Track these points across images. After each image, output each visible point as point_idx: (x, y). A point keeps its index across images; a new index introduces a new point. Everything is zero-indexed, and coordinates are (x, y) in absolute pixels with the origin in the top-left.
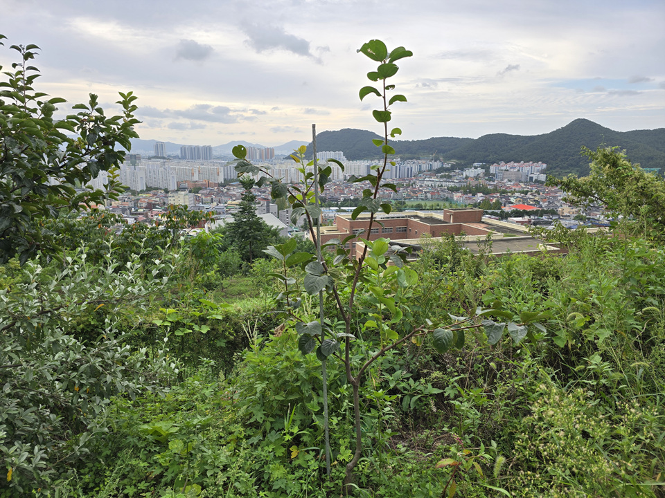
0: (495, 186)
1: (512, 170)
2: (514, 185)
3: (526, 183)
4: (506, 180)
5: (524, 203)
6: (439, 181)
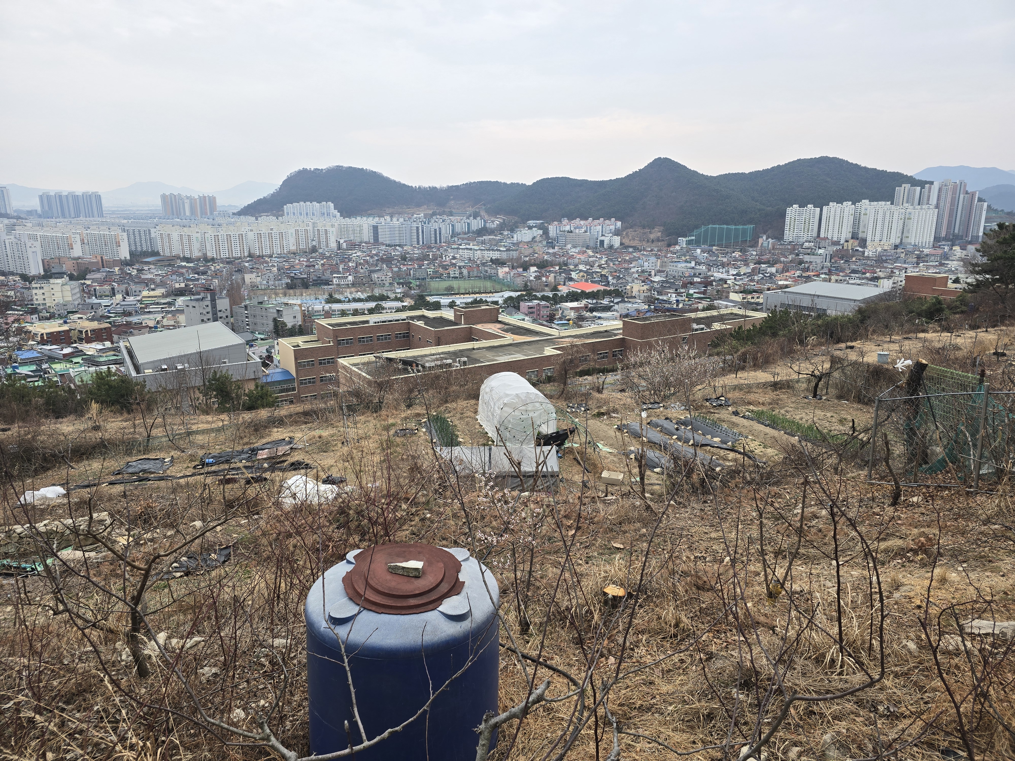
0: (554, 254)
1: (577, 230)
2: (579, 253)
3: (594, 249)
4: (569, 246)
6: (480, 249)
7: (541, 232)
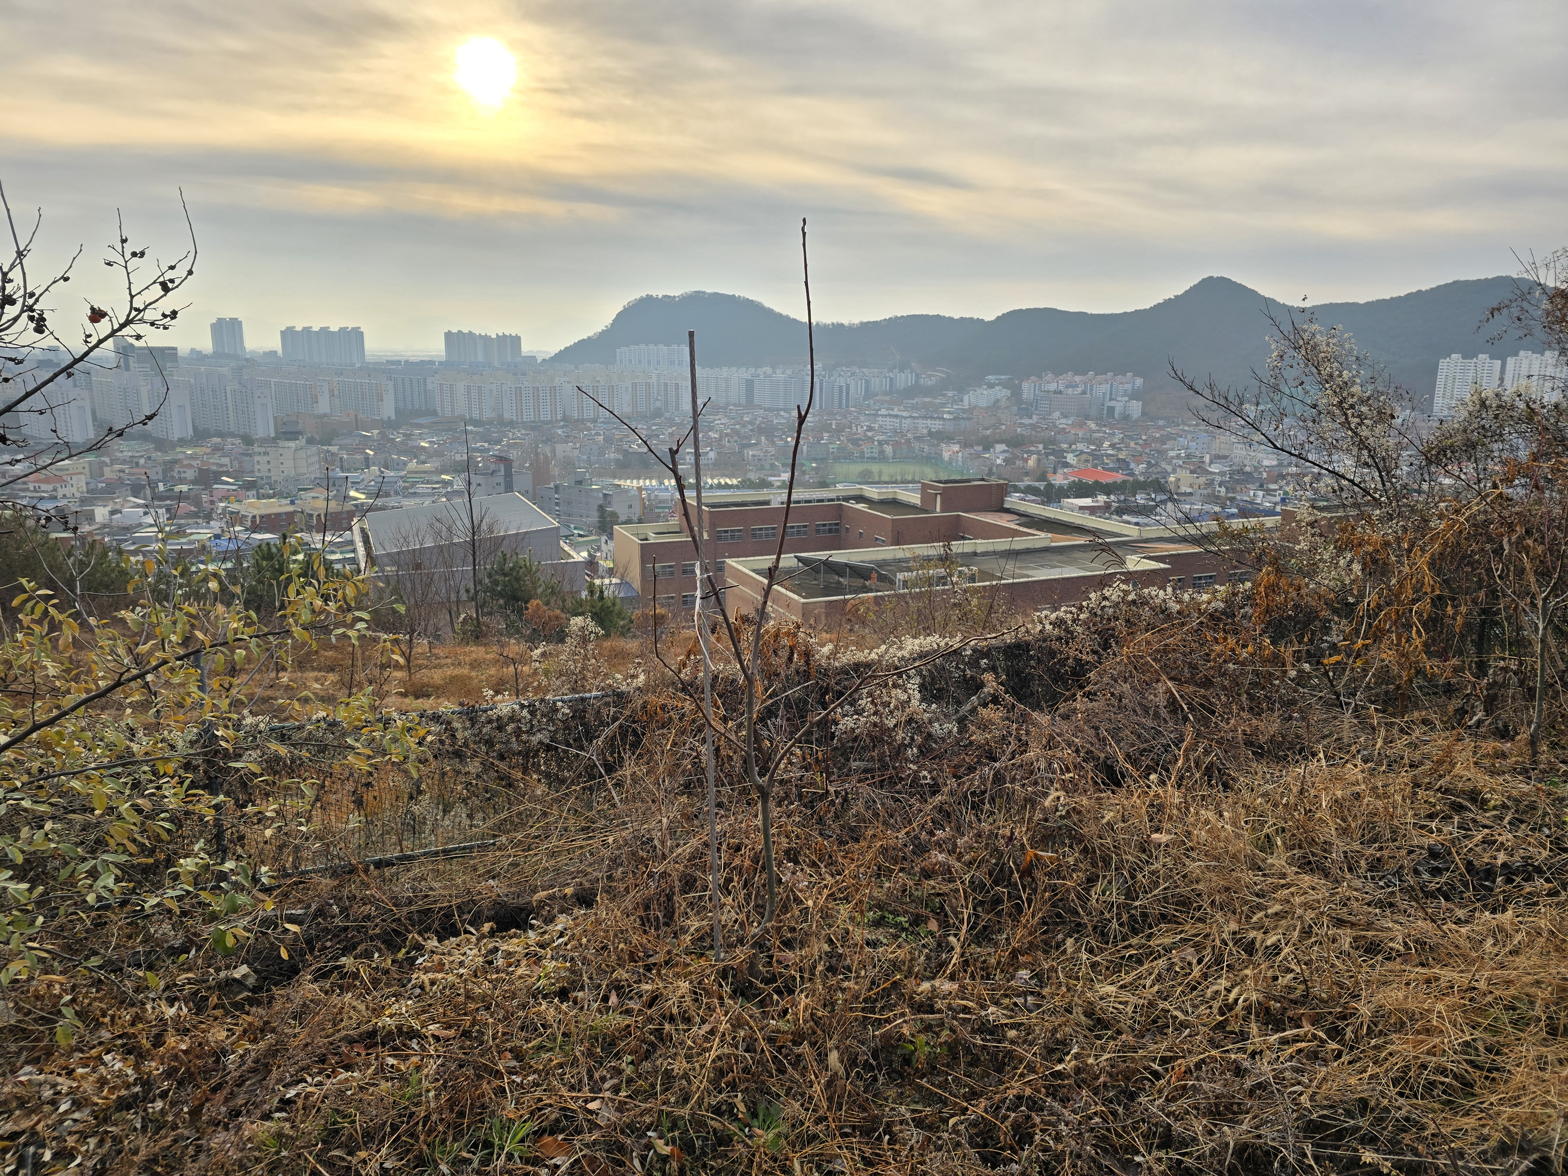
0: (1033, 427)
1: (1070, 391)
2: (1073, 425)
3: (1099, 420)
4: (1056, 414)
5: (1095, 466)
6: (910, 417)
7: (1008, 392)
